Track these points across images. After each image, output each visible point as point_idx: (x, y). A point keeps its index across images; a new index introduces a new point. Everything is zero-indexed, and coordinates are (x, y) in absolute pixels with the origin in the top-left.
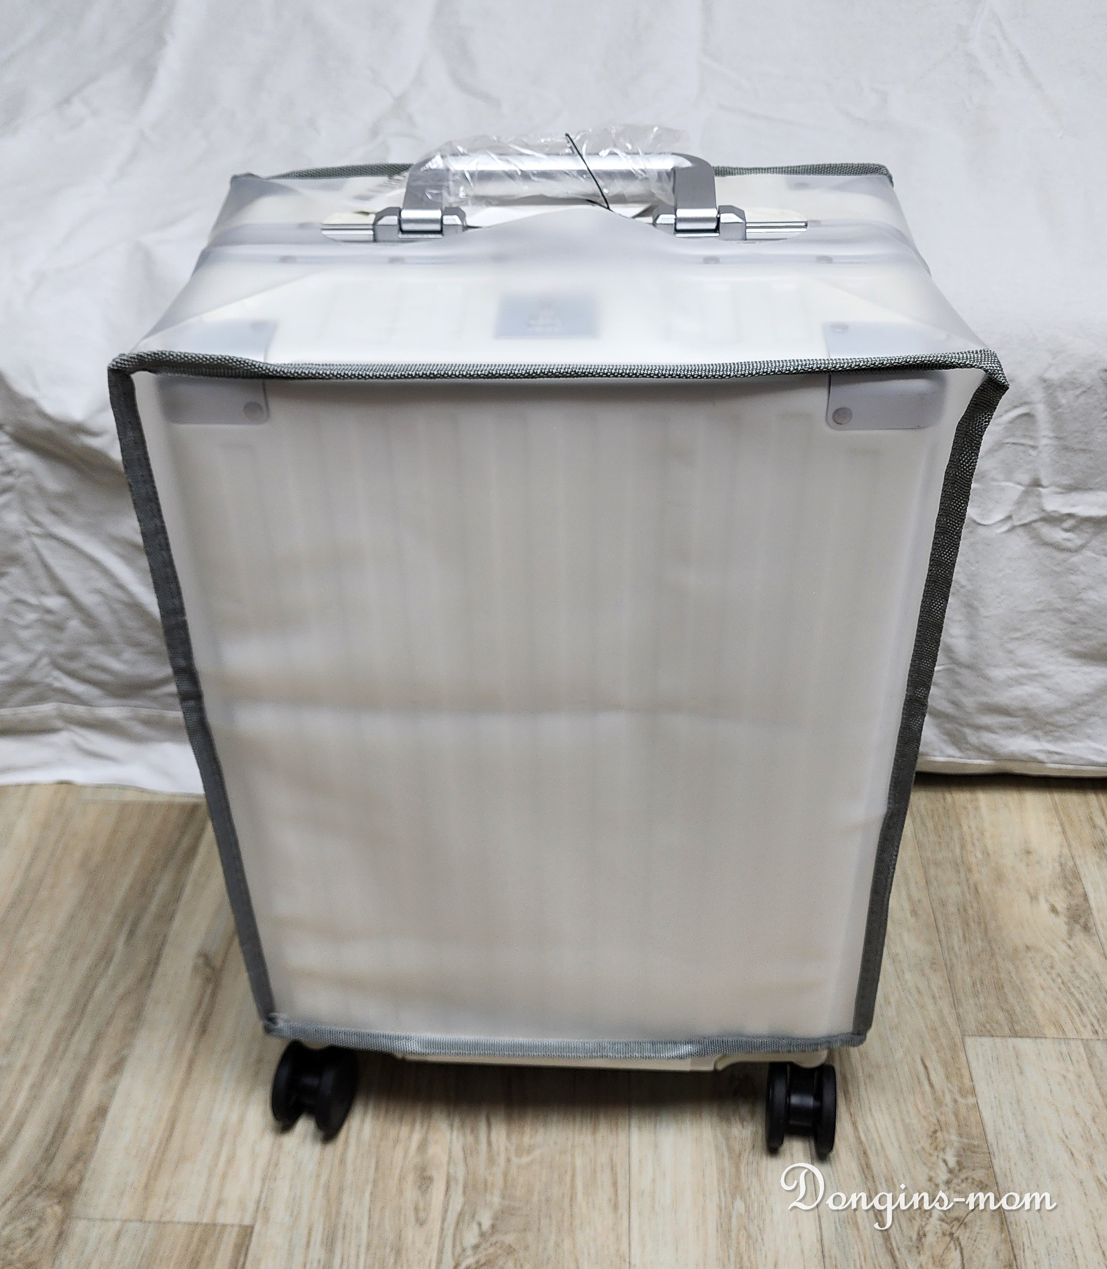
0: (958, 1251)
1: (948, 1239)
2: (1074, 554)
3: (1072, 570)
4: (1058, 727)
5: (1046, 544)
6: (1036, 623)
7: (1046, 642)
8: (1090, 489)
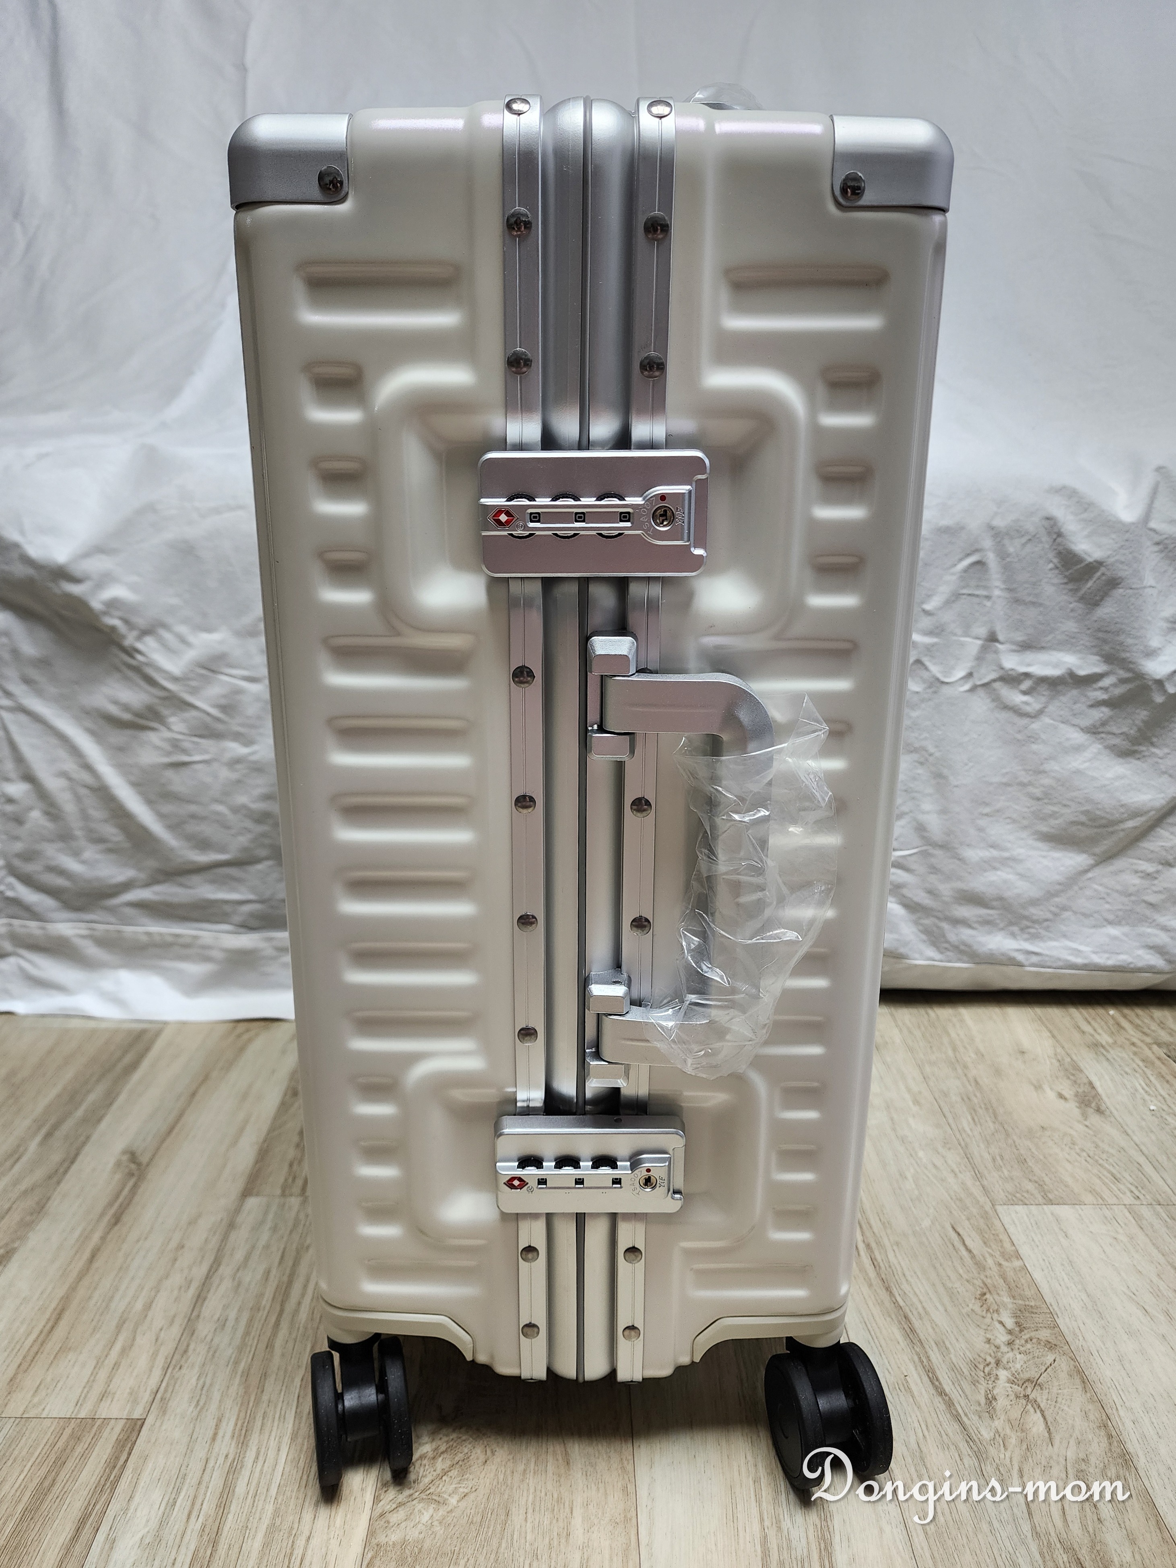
1: (1023, 1401)
2: (1033, 720)
3: (1033, 738)
4: (1034, 922)
5: (1006, 707)
6: (1003, 798)
7: (1014, 821)
8: (1043, 648)
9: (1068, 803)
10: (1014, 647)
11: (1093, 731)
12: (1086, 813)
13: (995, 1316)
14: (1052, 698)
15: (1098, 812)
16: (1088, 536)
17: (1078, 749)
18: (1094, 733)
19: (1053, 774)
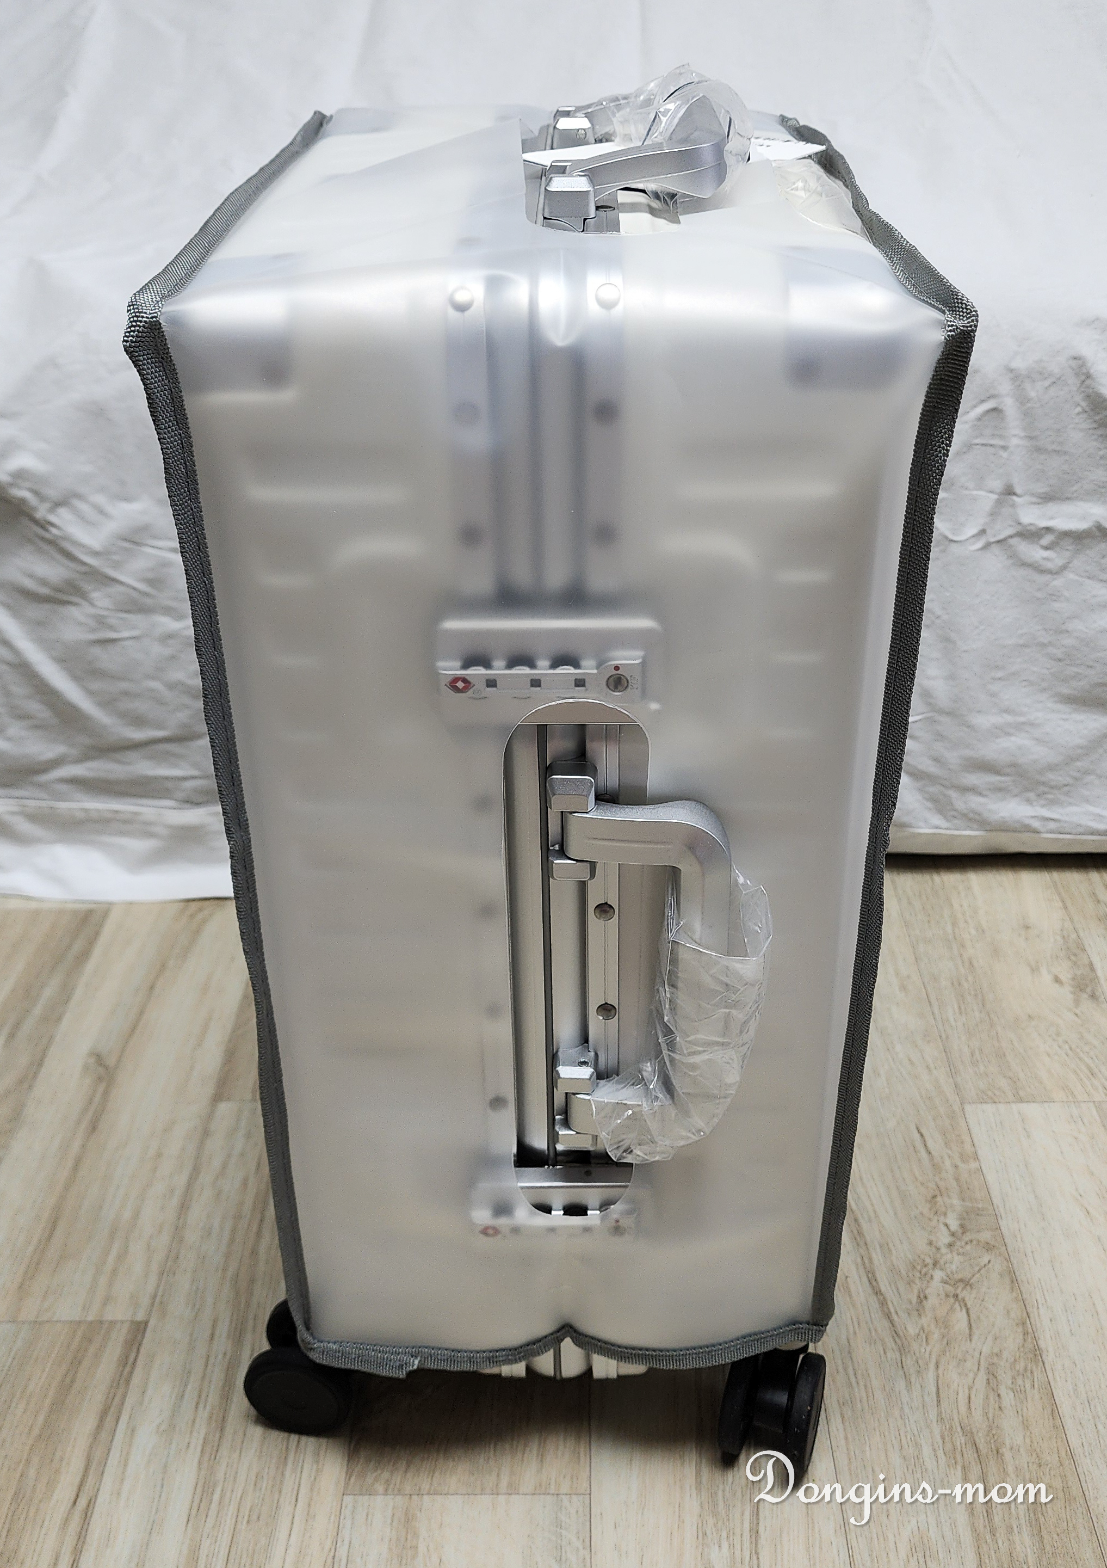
0: (964, 1310)
1: (952, 1300)
2: (1055, 576)
3: (1055, 596)
4: (1052, 787)
5: (1024, 564)
6: (1019, 660)
7: (1031, 684)
8: (1067, 499)
9: (1091, 663)
10: (1034, 500)
13: (942, 1219)
14: (1077, 552)
19: (1075, 634)
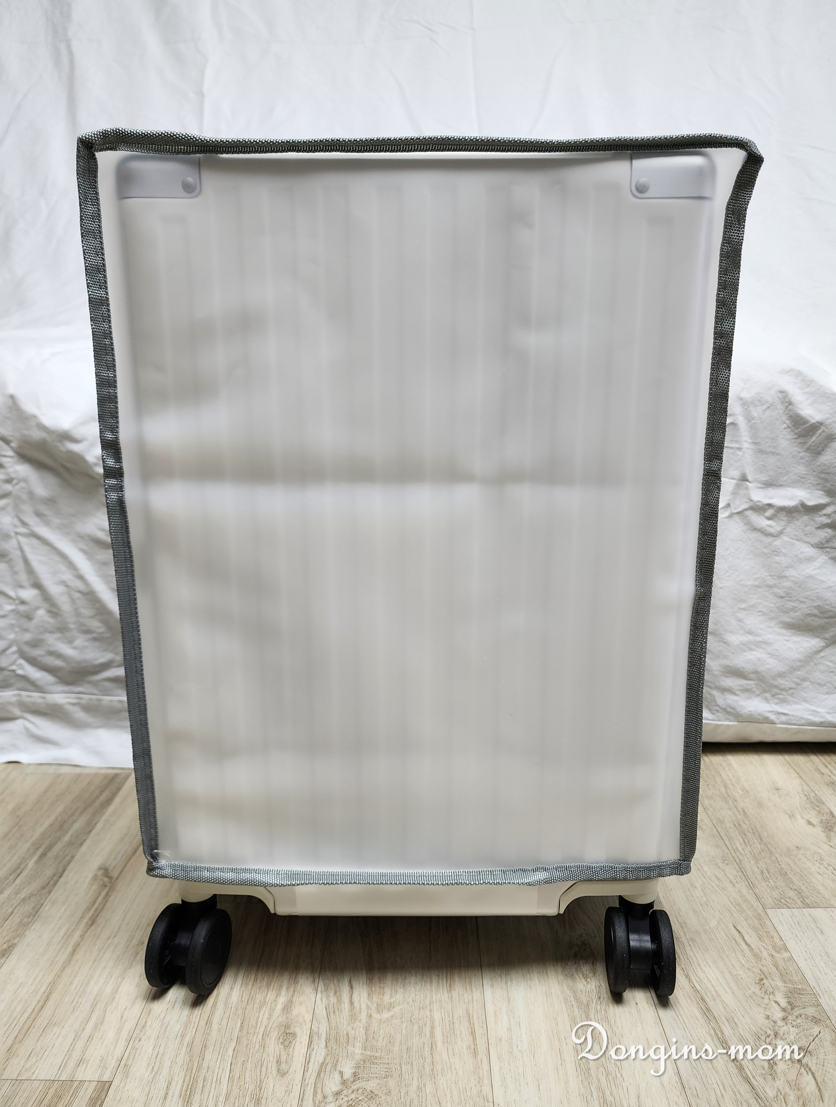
0: (811, 1075)
2: (776, 538)
3: (776, 552)
4: (782, 690)
5: (755, 529)
6: (755, 596)
7: (764, 614)
8: (781, 485)
9: (804, 600)
10: (760, 485)
11: (820, 546)
12: (818, 607)
13: (771, 996)
14: (789, 522)
15: (827, 607)
16: (811, 404)
17: (810, 560)
18: (822, 548)
19: (792, 579)
